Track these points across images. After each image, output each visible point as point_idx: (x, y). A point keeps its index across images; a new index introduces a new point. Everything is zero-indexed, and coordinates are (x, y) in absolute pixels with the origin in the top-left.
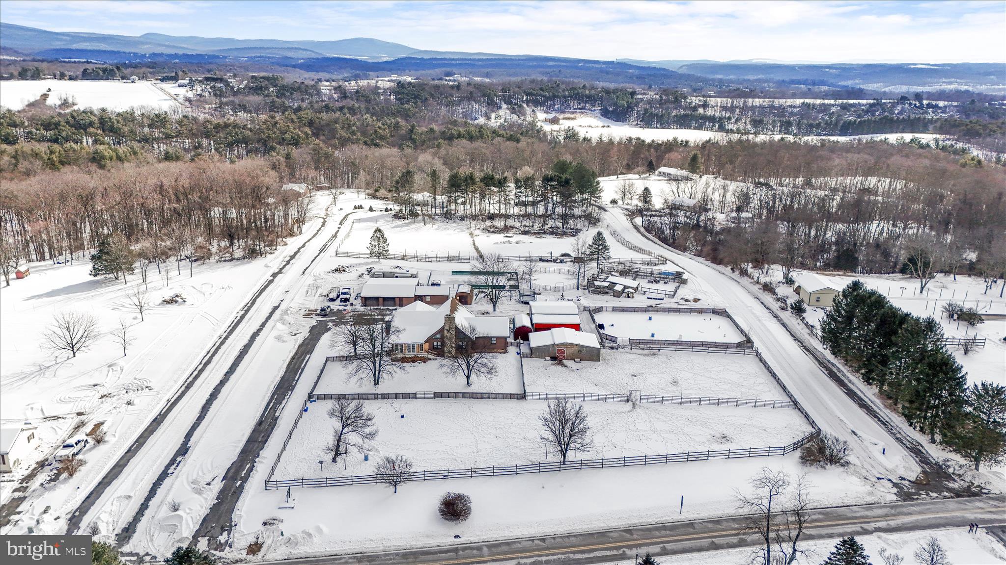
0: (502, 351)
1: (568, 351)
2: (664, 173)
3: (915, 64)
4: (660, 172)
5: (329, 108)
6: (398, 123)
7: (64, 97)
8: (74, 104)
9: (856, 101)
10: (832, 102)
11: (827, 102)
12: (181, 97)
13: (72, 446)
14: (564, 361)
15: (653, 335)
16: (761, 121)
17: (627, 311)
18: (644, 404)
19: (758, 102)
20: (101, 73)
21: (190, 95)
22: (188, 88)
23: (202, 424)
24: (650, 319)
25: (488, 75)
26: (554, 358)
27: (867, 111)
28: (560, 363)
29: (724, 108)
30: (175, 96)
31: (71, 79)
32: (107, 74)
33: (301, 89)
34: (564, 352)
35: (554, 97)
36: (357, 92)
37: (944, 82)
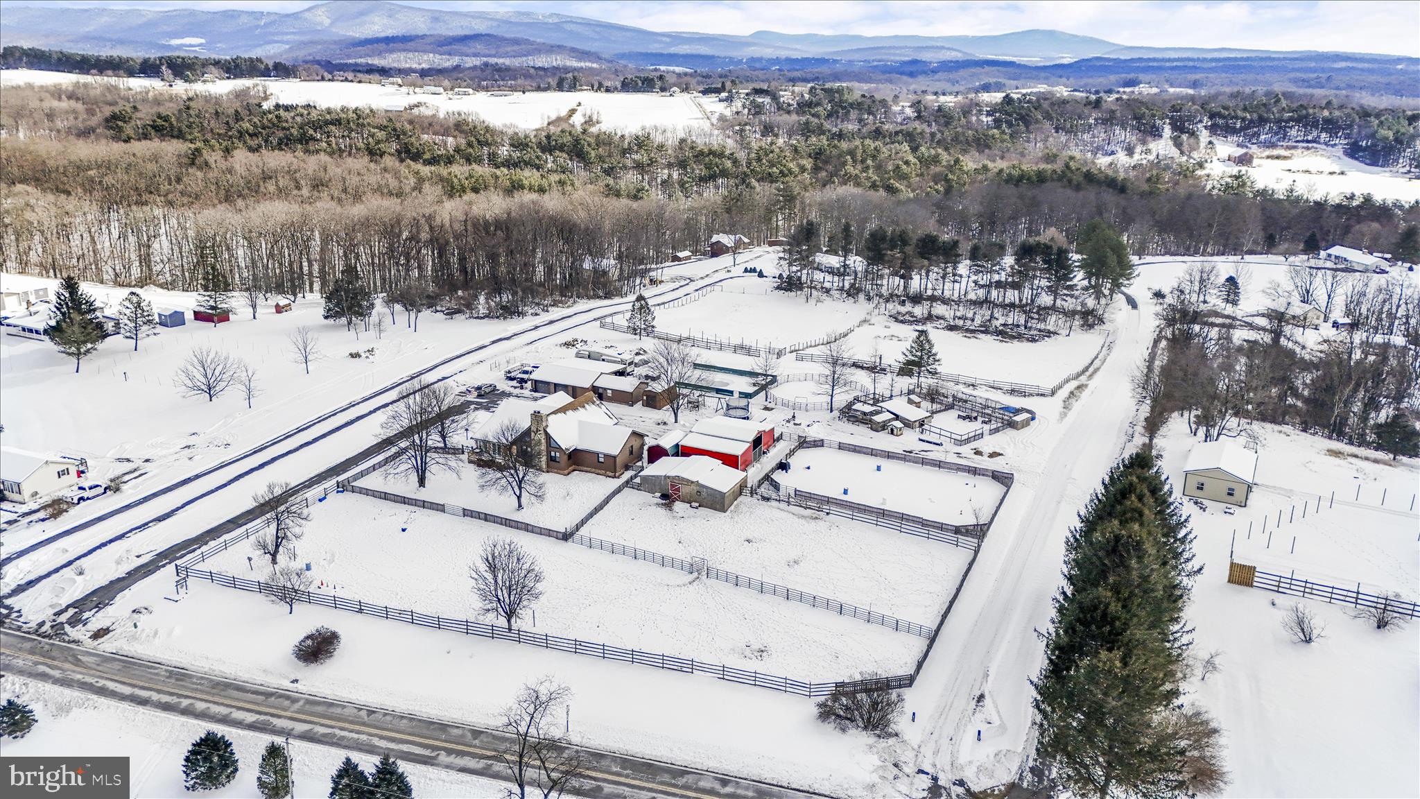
0: (611, 474)
1: (685, 490)
2: (1337, 257)
5: (880, 133)
6: (937, 155)
7: (588, 113)
8: (598, 122)
12: (717, 115)
13: (84, 489)
14: (676, 503)
15: (846, 492)
17: (859, 452)
18: (712, 582)
20: (640, 84)
21: (728, 113)
22: (725, 104)
24: (879, 468)
25: (1194, 85)
26: (664, 496)
30: (709, 114)
31: (608, 90)
32: (646, 84)
33: (868, 105)
34: (678, 490)
35: (1262, 121)
36: (940, 109)
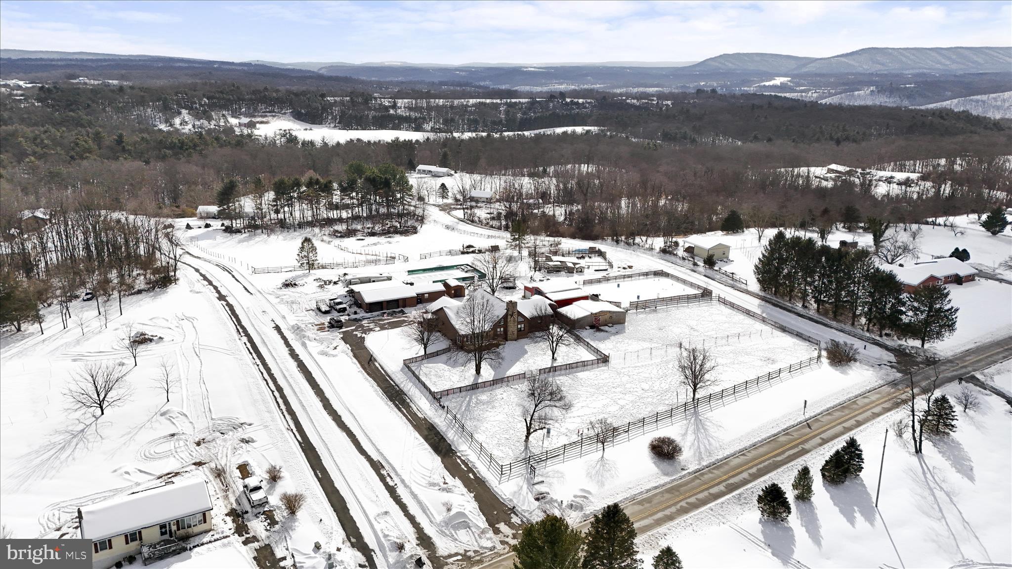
0: (546, 328)
1: (602, 319)
2: (424, 171)
3: (527, 68)
4: (419, 170)
9: (517, 100)
10: (498, 101)
11: (495, 101)
14: (602, 328)
16: (452, 120)
19: (441, 102)
23: (359, 439)
24: (618, 286)
26: (592, 327)
27: (530, 109)
28: (599, 330)
29: (410, 109)
34: (599, 320)
37: (556, 83)
